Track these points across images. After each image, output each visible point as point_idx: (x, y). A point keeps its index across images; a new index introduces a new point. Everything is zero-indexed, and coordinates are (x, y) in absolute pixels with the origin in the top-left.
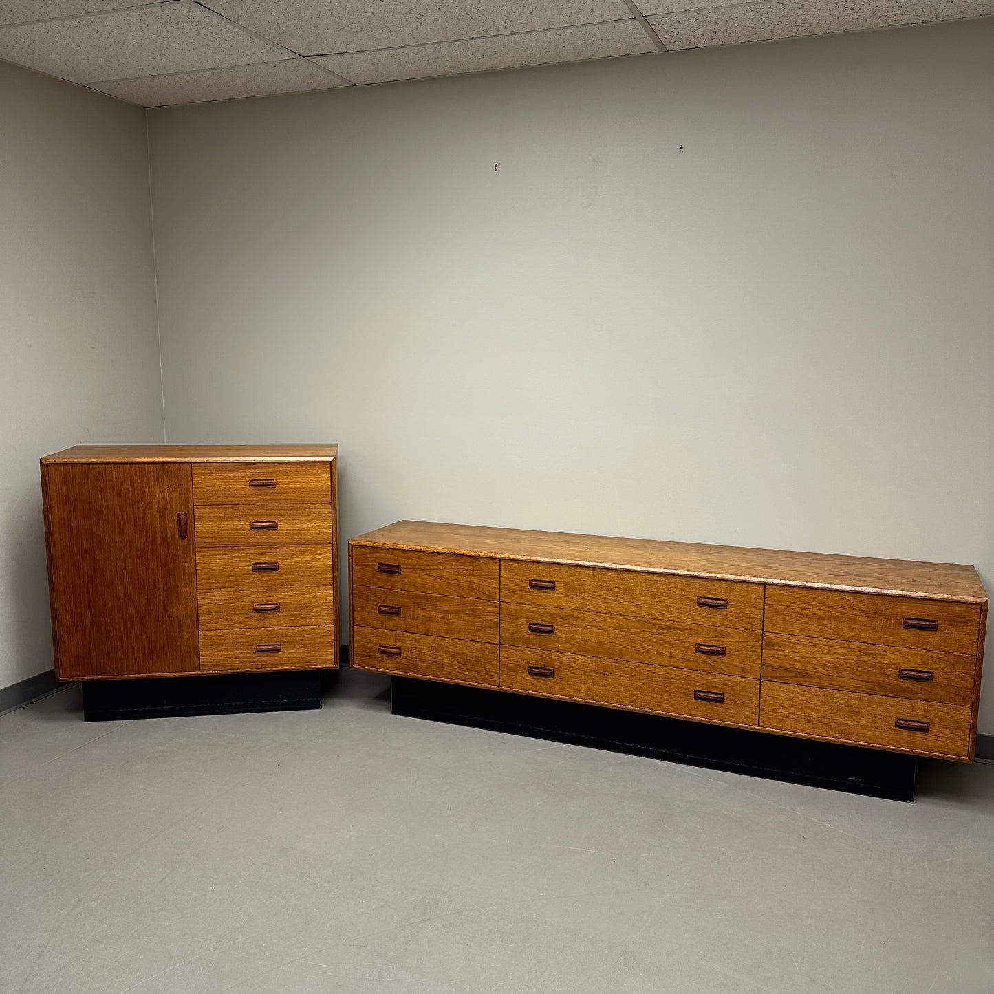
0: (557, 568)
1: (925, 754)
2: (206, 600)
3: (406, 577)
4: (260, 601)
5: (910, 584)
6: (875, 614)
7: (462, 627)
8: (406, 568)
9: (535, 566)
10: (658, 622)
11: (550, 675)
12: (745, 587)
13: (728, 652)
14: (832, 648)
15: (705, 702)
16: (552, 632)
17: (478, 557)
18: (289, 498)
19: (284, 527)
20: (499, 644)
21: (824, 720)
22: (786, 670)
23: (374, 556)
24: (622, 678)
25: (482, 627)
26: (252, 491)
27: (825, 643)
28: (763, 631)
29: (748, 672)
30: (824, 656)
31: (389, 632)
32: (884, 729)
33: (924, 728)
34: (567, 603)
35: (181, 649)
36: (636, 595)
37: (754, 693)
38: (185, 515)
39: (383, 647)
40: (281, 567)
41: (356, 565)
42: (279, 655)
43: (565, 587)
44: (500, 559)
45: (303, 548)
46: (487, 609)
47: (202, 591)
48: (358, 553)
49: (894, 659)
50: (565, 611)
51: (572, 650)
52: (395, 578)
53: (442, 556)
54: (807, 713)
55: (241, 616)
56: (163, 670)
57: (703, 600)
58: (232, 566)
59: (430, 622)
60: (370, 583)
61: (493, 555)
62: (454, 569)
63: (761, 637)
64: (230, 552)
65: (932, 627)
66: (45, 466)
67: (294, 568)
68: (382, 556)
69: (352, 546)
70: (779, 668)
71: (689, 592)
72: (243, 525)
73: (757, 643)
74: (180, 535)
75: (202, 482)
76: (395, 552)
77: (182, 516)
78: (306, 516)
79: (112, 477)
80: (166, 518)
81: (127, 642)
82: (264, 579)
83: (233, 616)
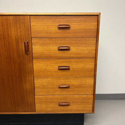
2: (38, 82)
4: (61, 83)
18: (76, 35)
19: (73, 49)
26: (59, 31)
35: (27, 103)
38: (27, 43)
40: (71, 68)
42: (69, 107)
45: (81, 60)
47: (36, 78)
55: (53, 90)
58: (49, 68)
64: (48, 61)
67: (77, 69)
72: (54, 48)
74: (26, 52)
75: (36, 26)
77: (26, 43)
78: (84, 44)
80: (19, 44)
81: (5, 99)
82: (63, 73)
83: (49, 90)
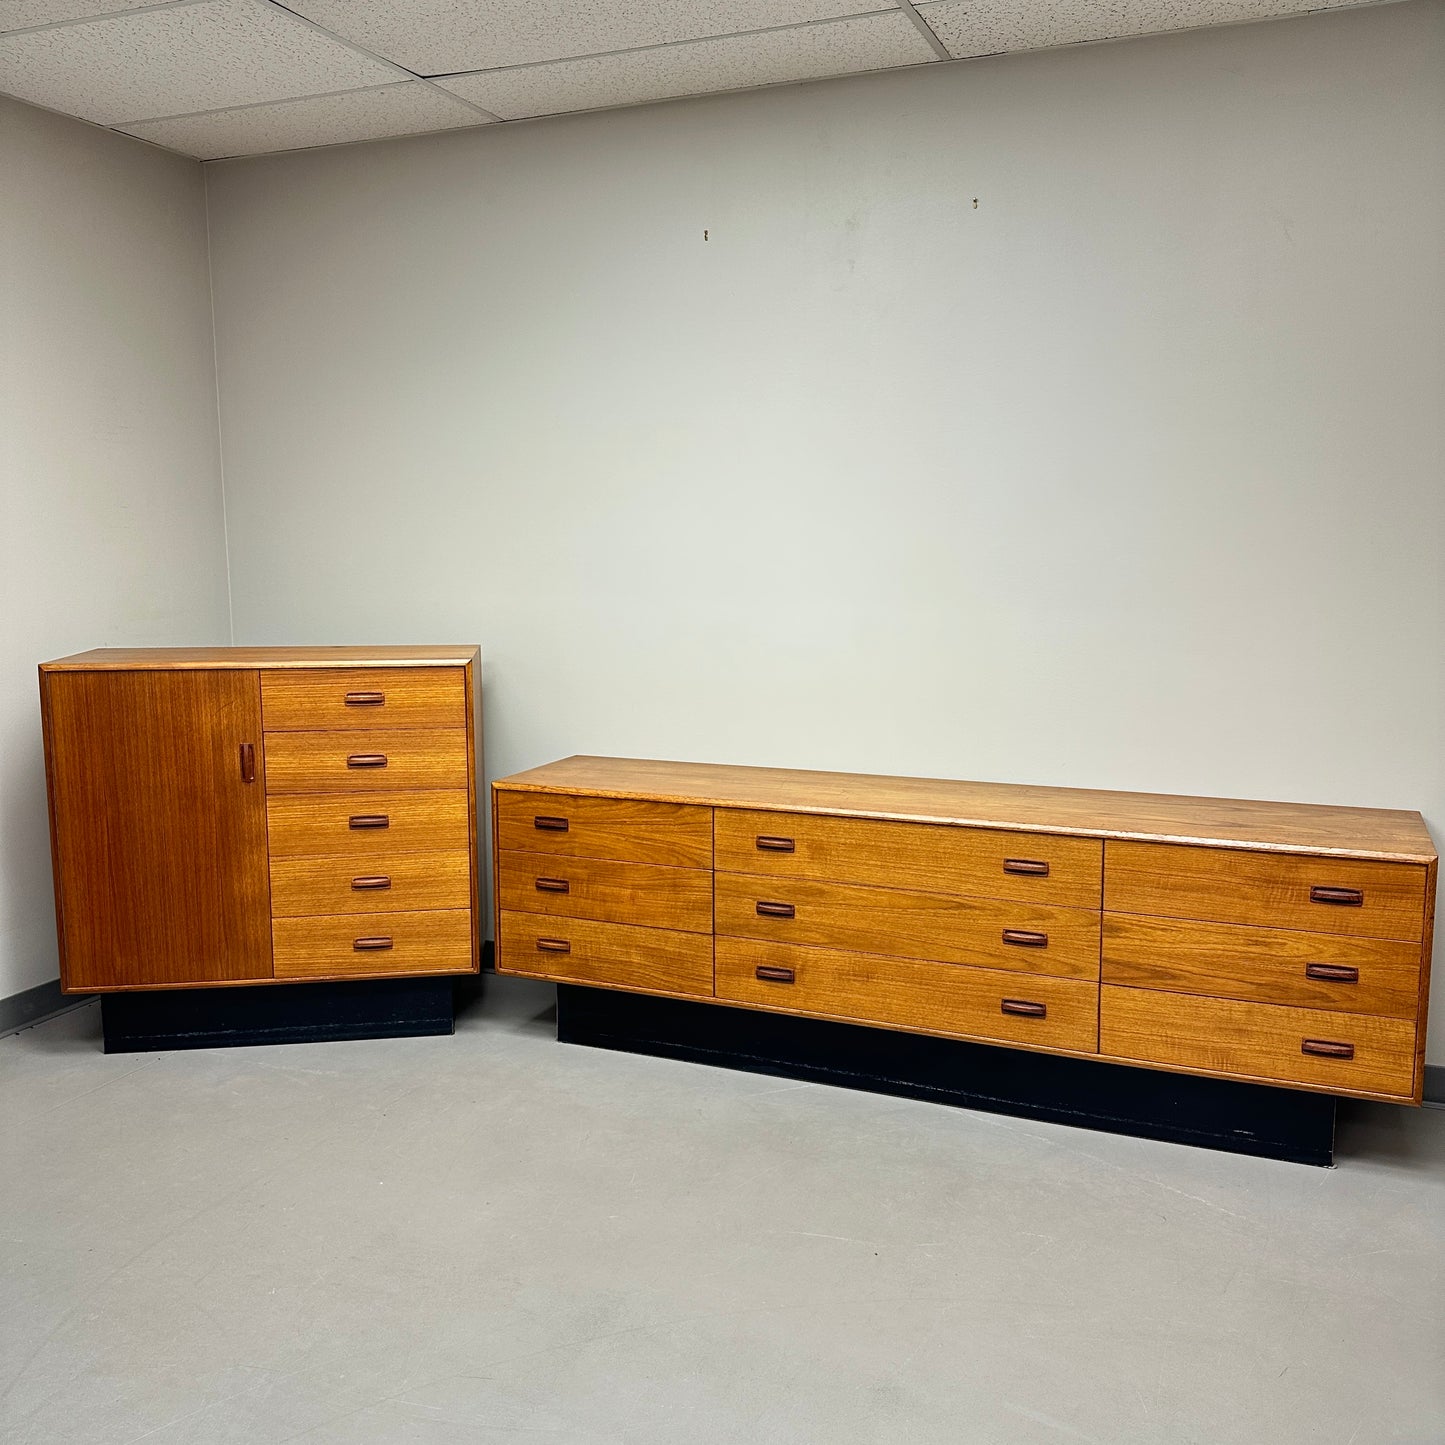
0: (796, 819)
1: (1348, 1093)
2: (282, 872)
3: (575, 835)
4: (362, 873)
5: (1320, 837)
6: (1266, 881)
7: (660, 910)
8: (577, 823)
9: (764, 817)
10: (945, 897)
11: (788, 978)
12: (1074, 843)
13: (1051, 941)
14: (1205, 934)
15: (1019, 1018)
16: (790, 915)
17: (680, 805)
18: (403, 721)
19: (397, 763)
20: (714, 934)
21: (1195, 1043)
22: (1137, 967)
23: (529, 805)
24: (894, 983)
25: (688, 909)
26: (348, 709)
27: (1195, 927)
28: (1102, 909)
29: (1081, 971)
30: (1193, 946)
31: (552, 919)
32: (1286, 1055)
33: (1346, 1054)
34: (813, 871)
35: (245, 945)
36: (914, 857)
37: (1090, 1003)
38: (250, 747)
39: (542, 940)
40: (392, 821)
41: (502, 819)
42: (390, 953)
43: (809, 847)
44: (714, 807)
45: (424, 795)
46: (696, 882)
47: (275, 858)
48: (507, 802)
49: (1298, 949)
50: (810, 884)
51: (820, 941)
52: (560, 837)
53: (629, 804)
54: (1169, 1033)
55: (333, 896)
56: (220, 975)
57: (1012, 864)
58: (320, 822)
59: (612, 902)
60: (524, 846)
61: (703, 801)
62: (646, 823)
63: (1099, 918)
64: (317, 802)
65: (1353, 900)
66: (45, 675)
67: (412, 824)
68: (541, 804)
69: (497, 790)
70: (1128, 965)
71: (992, 852)
72: (336, 761)
73: (1094, 928)
74: (244, 776)
75: (277, 698)
76: (560, 799)
77: (246, 749)
78: (429, 747)
79: (144, 690)
80: (222, 751)
81: (166, 935)
82: (368, 840)
83: (321, 896)
